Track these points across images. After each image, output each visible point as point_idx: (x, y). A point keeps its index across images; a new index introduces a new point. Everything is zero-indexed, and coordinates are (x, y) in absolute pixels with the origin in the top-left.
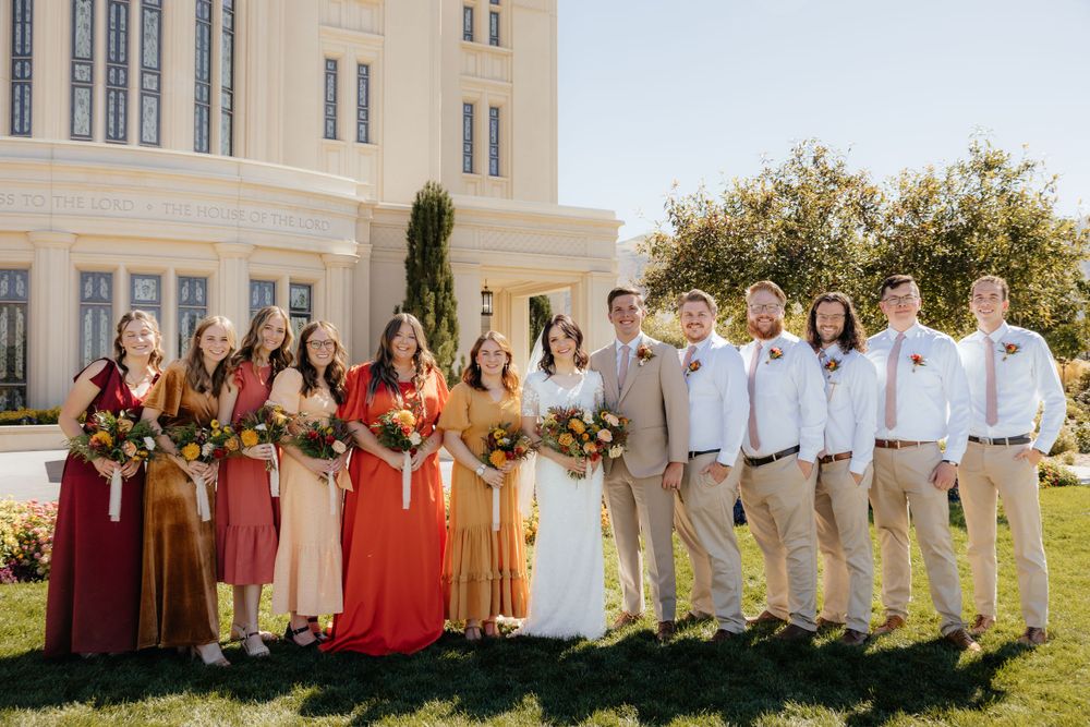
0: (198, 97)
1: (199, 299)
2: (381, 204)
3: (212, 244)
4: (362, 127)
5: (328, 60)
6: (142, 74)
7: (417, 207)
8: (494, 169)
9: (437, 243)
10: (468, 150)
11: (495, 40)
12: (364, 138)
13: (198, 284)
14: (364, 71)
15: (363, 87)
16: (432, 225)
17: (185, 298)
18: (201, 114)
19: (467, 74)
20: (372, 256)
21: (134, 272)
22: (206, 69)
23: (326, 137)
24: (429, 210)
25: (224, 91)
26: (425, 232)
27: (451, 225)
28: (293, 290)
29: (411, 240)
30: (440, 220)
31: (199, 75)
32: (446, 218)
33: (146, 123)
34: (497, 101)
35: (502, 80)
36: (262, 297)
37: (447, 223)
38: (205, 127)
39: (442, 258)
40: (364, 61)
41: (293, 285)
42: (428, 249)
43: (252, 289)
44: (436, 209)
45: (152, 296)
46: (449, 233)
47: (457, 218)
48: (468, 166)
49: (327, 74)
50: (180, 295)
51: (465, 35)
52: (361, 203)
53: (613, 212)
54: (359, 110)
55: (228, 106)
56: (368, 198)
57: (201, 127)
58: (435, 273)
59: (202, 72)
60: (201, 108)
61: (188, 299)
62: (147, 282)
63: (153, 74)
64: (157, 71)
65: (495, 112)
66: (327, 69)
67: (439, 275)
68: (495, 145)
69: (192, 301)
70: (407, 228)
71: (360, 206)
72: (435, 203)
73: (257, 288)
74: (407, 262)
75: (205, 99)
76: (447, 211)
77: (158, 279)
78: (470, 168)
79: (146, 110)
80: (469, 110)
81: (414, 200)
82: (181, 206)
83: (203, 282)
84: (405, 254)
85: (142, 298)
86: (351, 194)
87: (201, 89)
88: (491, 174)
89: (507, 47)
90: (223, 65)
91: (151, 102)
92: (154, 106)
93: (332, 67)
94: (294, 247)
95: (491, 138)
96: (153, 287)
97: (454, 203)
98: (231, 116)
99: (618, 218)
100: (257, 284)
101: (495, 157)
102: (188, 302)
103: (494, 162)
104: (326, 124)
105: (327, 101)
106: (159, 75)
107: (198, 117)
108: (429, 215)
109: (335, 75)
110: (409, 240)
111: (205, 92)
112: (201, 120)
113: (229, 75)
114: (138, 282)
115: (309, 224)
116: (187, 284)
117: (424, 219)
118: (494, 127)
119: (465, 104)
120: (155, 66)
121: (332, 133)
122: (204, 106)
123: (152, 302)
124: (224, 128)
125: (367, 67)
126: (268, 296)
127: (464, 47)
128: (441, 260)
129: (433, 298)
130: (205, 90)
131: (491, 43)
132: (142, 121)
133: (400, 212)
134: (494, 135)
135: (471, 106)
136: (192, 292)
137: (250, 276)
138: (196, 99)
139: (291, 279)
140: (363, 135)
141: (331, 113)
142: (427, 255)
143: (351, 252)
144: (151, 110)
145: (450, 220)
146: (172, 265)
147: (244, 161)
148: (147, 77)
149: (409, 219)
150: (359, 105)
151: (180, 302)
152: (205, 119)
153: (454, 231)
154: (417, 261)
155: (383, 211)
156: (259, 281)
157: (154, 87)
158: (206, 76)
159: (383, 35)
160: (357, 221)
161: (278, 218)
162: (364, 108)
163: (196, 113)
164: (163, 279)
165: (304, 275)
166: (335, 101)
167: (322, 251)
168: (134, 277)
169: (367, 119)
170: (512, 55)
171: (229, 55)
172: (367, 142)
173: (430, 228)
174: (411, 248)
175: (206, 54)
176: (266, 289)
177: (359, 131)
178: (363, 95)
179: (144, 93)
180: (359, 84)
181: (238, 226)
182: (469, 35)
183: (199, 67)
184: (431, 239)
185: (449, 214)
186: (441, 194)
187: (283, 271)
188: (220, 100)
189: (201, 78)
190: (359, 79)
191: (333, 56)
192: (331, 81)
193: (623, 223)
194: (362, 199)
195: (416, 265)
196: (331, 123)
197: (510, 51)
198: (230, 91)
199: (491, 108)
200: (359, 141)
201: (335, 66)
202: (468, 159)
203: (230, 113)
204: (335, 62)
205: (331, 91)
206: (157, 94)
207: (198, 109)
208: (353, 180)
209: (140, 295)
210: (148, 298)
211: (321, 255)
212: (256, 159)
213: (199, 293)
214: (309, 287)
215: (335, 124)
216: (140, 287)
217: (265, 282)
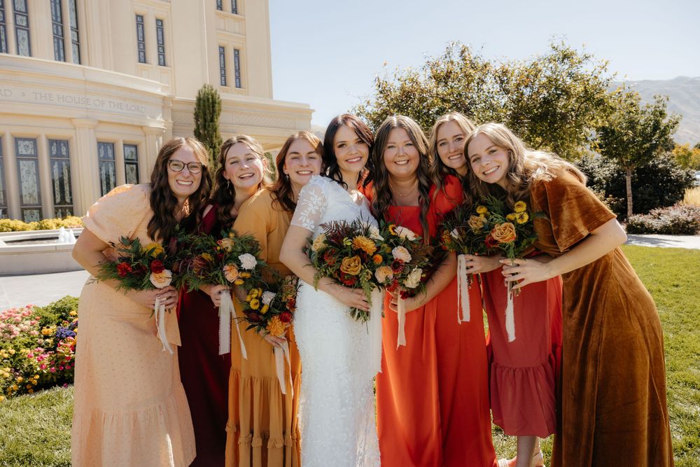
0: (55, 32)
1: (64, 153)
2: (178, 98)
3: (70, 119)
4: (161, 57)
5: (137, 16)
6: (15, 15)
7: (199, 99)
8: (238, 84)
9: (212, 120)
10: (223, 73)
11: (235, 11)
12: (163, 63)
13: (62, 145)
14: (160, 24)
15: (160, 33)
16: (209, 110)
17: (54, 153)
18: (58, 43)
19: (220, 30)
20: (173, 129)
21: (17, 136)
22: (59, 15)
23: (140, 61)
24: (206, 100)
25: (72, 30)
26: (205, 114)
27: (220, 110)
28: (126, 148)
29: (197, 119)
30: (213, 107)
31: (54, 18)
32: (217, 105)
33: (21, 47)
34: (238, 46)
35: (239, 34)
36: (106, 152)
37: (217, 109)
38: (62, 51)
39: (216, 129)
40: (160, 17)
41: (125, 145)
42: (207, 124)
43: (99, 148)
44: (211, 100)
45: (30, 151)
46: (219, 114)
47: (223, 106)
48: (223, 82)
49: (137, 24)
50: (51, 151)
51: (218, 7)
52: (165, 97)
53: (308, 105)
54: (159, 47)
55: (76, 39)
56: (169, 94)
57: (59, 51)
58: (212, 137)
59: (56, 17)
60: (58, 39)
61: (57, 153)
62: (27, 143)
63: (23, 15)
64: (26, 14)
65: (237, 52)
66: (137, 21)
67: (214, 139)
68: (238, 70)
69: (59, 154)
70: (193, 111)
71: (164, 98)
72: (210, 97)
73: (102, 147)
74: (195, 132)
75: (60, 34)
76: (217, 101)
77: (34, 141)
78: (224, 83)
79: (20, 38)
80: (222, 50)
81: (197, 95)
82: (46, 94)
83: (66, 143)
84: (194, 127)
85: (24, 153)
86: (159, 91)
87: (57, 27)
88: (237, 87)
89: (241, 15)
90: (71, 13)
91: (22, 34)
92: (26, 36)
93: (140, 20)
94: (124, 122)
95: (235, 67)
96: (31, 146)
97: (221, 98)
98: (78, 45)
99: (311, 108)
100: (102, 145)
101: (238, 77)
102: (57, 155)
103: (238, 80)
104: (139, 54)
105: (138, 40)
106: (27, 17)
107: (56, 45)
108: (206, 103)
109: (143, 25)
110: (195, 118)
111: (60, 30)
112: (58, 46)
113: (75, 20)
114: (20, 142)
115: (133, 108)
116: (55, 144)
117: (204, 106)
118: (237, 61)
119: (220, 47)
120: (24, 10)
121: (143, 59)
122: (59, 38)
123: (32, 156)
124: (74, 52)
125: (162, 21)
126: (110, 152)
127: (217, 14)
128: (215, 130)
129: (212, 152)
130: (59, 27)
131: (233, 13)
132: (18, 45)
133: (188, 103)
134: (237, 65)
135: (223, 48)
136: (59, 149)
137: (97, 139)
138: (54, 34)
139: (124, 141)
140: (162, 61)
141: (142, 47)
142: (207, 127)
143: (161, 126)
144: (23, 38)
145: (219, 107)
146: (43, 132)
147: (88, 67)
148: (19, 18)
149: (195, 106)
150: (158, 43)
151: (51, 155)
152: (61, 46)
153: (222, 114)
154: (201, 131)
155: (178, 102)
156: (104, 143)
157: (24, 24)
158: (59, 20)
159: (170, 2)
160: (163, 107)
161: (112, 105)
162: (161, 45)
163: (54, 42)
164: (38, 141)
165: (132, 139)
166: (144, 41)
167: (142, 125)
168: (17, 140)
169: (164, 52)
170: (245, 20)
171: (74, 7)
172: (164, 65)
173: (208, 111)
174: (197, 123)
175: (58, 6)
176: (109, 147)
177: (159, 59)
178: (160, 38)
179: (17, 28)
180: (157, 31)
181: (87, 109)
182: (220, 7)
183: (54, 13)
184: (208, 118)
185: (219, 104)
186: (213, 92)
187: (118, 137)
188: (70, 35)
189: (56, 21)
190: (157, 28)
191: (140, 13)
192: (140, 28)
193: (313, 111)
194: (165, 94)
195: (200, 133)
196: (142, 54)
197: (243, 17)
198: (77, 29)
199: (235, 50)
200: (160, 64)
201: (142, 19)
202: (223, 78)
203: (78, 43)
204: (142, 17)
205: (141, 34)
206: (27, 28)
207: (56, 40)
208: (158, 83)
209: (22, 151)
210: (29, 153)
211: (141, 127)
212: (96, 67)
213: (64, 150)
214: (136, 147)
215: (145, 55)
216: (22, 146)
217: (107, 143)
